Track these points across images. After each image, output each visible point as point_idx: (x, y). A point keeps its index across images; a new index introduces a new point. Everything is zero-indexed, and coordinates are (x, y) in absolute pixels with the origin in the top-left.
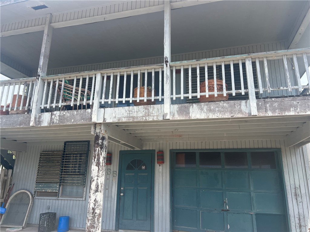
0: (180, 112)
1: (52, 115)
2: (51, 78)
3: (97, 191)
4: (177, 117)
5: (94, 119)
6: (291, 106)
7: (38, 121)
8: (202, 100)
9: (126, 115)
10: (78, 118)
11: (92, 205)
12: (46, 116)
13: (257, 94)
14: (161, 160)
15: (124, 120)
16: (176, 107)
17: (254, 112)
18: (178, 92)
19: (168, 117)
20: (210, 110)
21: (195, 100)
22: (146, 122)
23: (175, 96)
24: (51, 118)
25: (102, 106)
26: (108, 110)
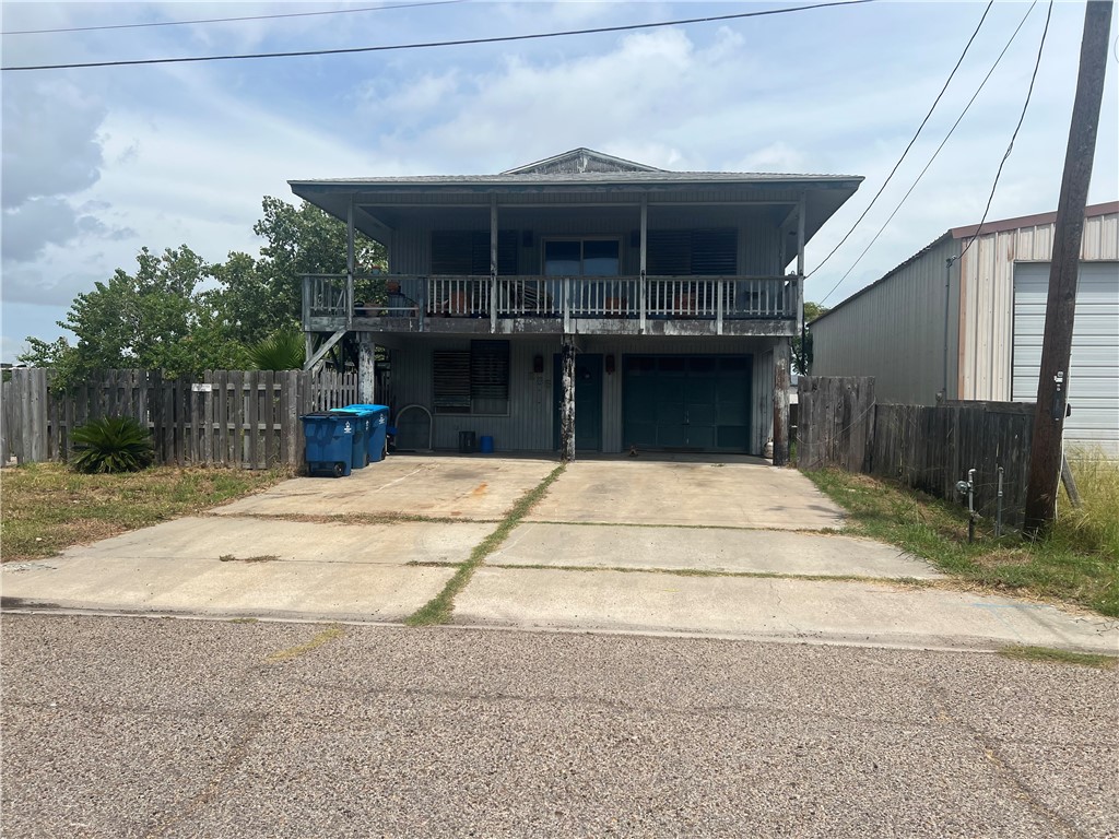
0: (655, 327)
1: (515, 322)
2: (508, 279)
3: (571, 400)
4: (652, 333)
5: (567, 330)
6: (750, 328)
7: (499, 327)
8: (677, 317)
9: (600, 327)
10: (547, 327)
11: (567, 413)
12: (508, 325)
13: (724, 314)
14: (611, 368)
15: (598, 333)
16: (651, 322)
17: (720, 332)
18: (654, 307)
19: (644, 333)
20: (682, 328)
21: (669, 317)
22: (621, 336)
23: (650, 311)
24: (514, 326)
25: (572, 316)
26: (581, 322)
